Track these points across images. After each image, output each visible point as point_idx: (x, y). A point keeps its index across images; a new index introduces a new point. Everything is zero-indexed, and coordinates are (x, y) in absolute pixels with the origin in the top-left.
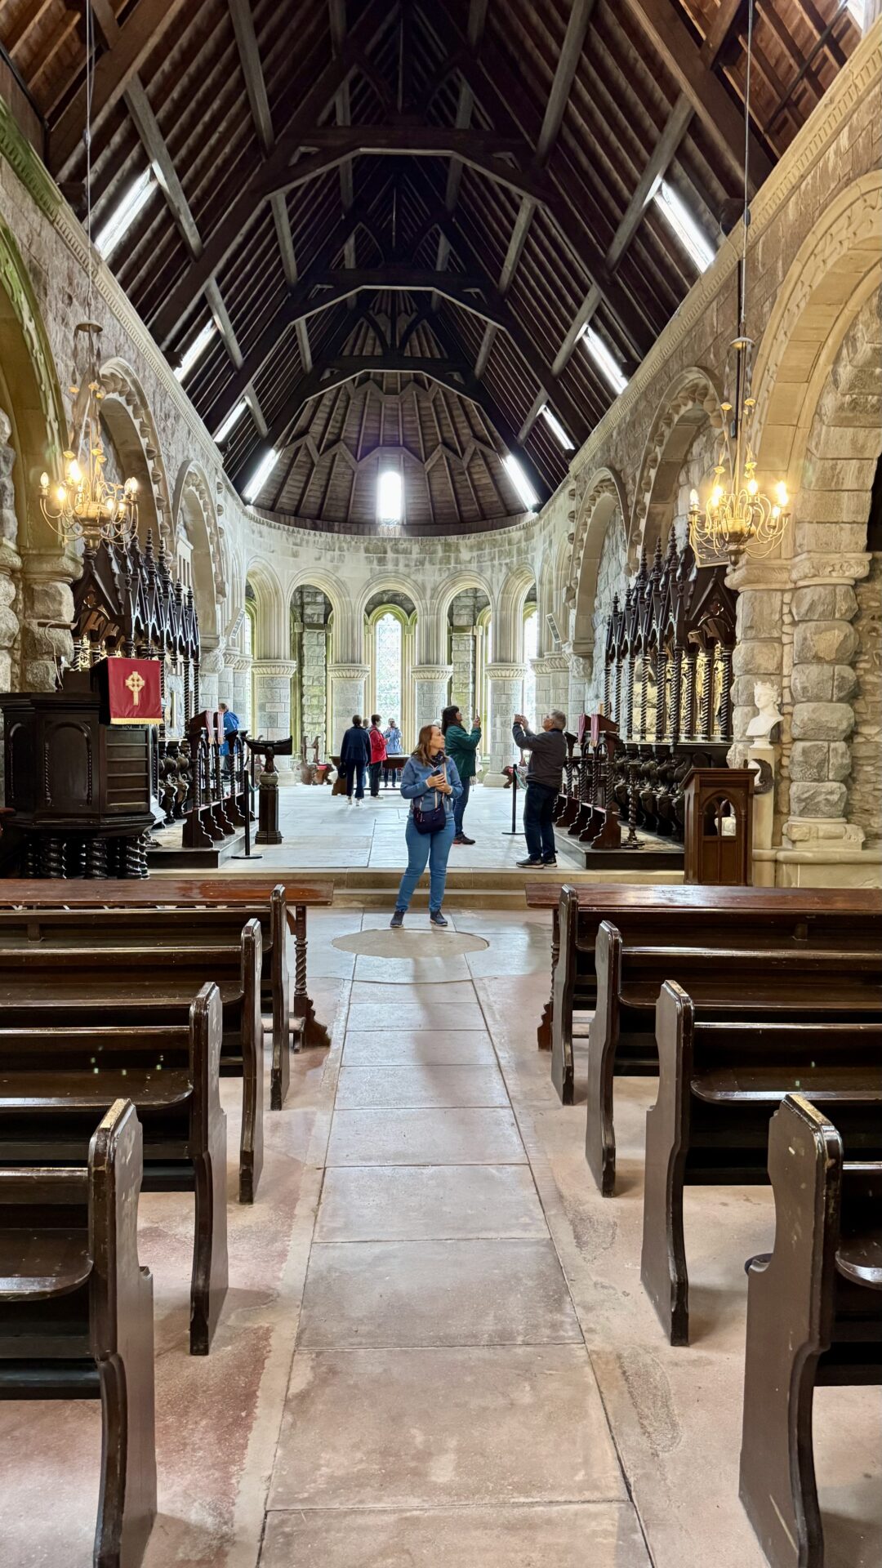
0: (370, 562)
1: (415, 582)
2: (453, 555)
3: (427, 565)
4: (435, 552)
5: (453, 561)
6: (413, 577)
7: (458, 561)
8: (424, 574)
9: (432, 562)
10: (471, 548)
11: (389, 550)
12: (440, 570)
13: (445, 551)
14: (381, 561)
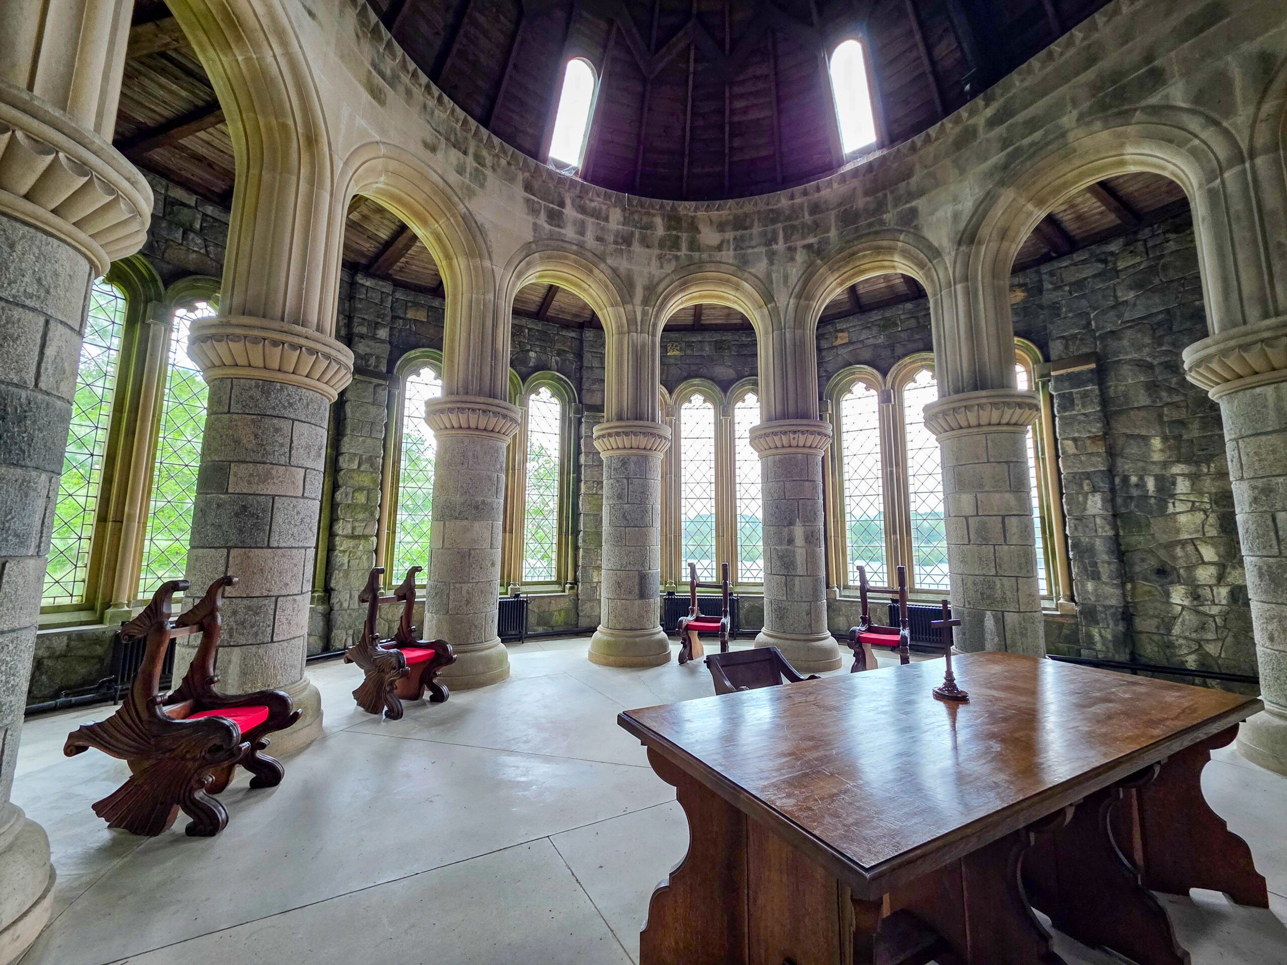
0: (533, 210)
1: (615, 271)
2: (684, 236)
3: (636, 247)
4: (650, 226)
5: (684, 246)
6: (609, 261)
7: (694, 245)
8: (630, 259)
9: (646, 243)
10: (721, 227)
11: (568, 202)
12: (660, 257)
13: (668, 228)
14: (555, 217)
